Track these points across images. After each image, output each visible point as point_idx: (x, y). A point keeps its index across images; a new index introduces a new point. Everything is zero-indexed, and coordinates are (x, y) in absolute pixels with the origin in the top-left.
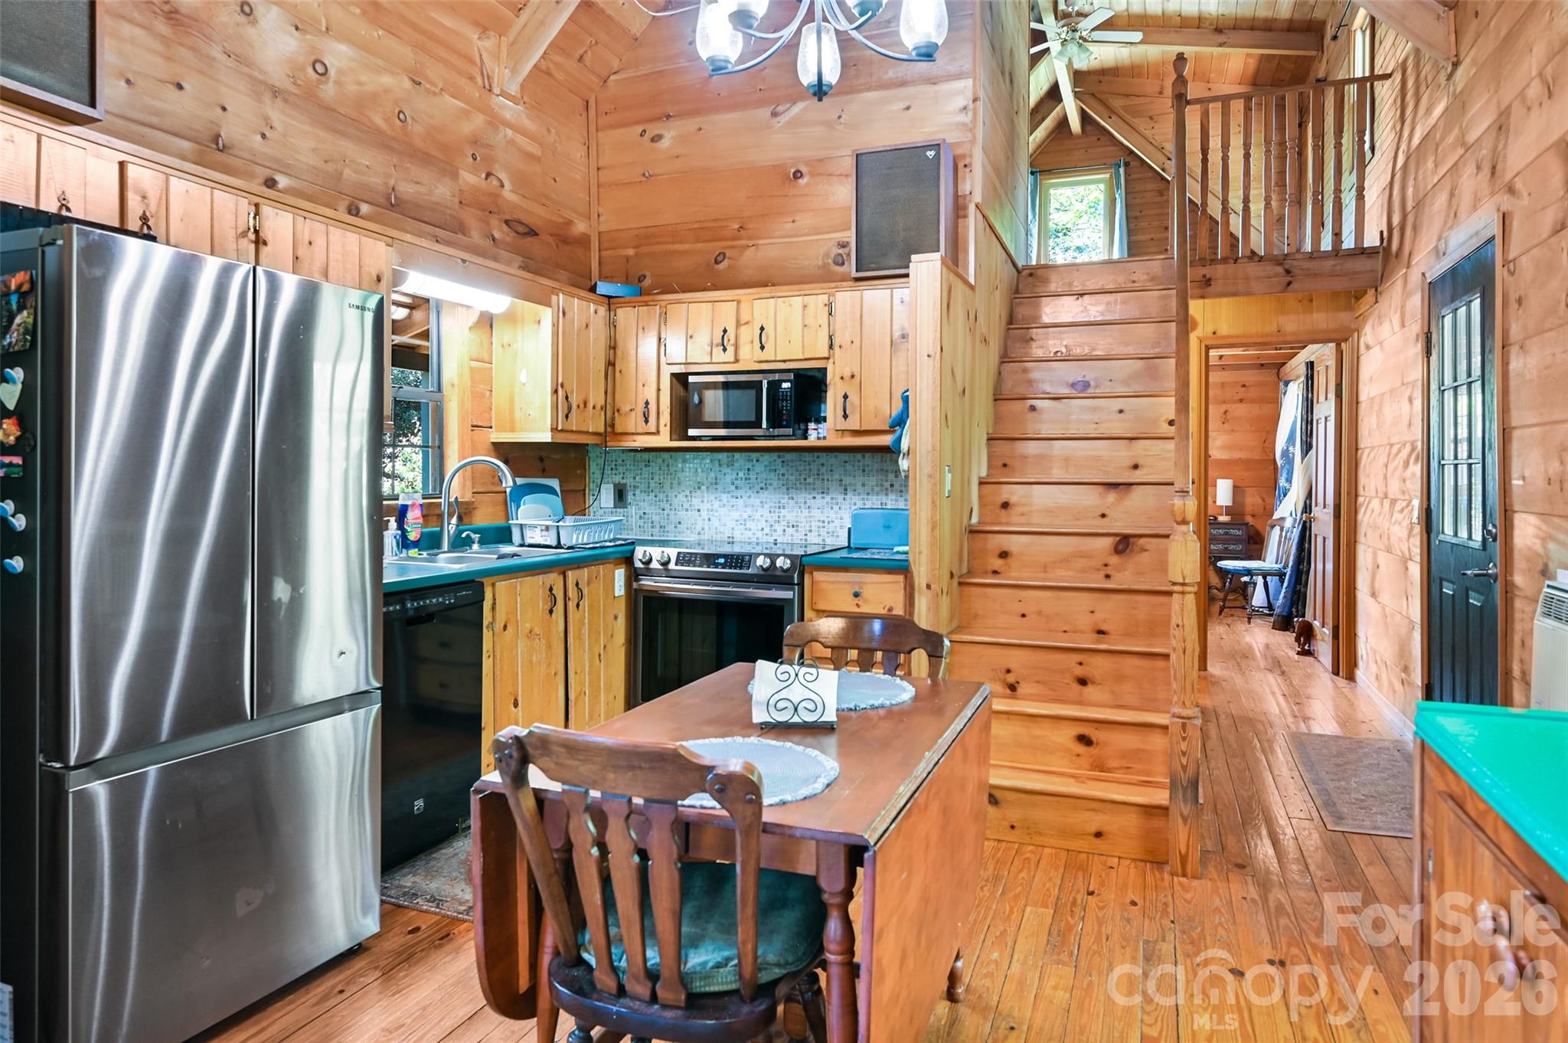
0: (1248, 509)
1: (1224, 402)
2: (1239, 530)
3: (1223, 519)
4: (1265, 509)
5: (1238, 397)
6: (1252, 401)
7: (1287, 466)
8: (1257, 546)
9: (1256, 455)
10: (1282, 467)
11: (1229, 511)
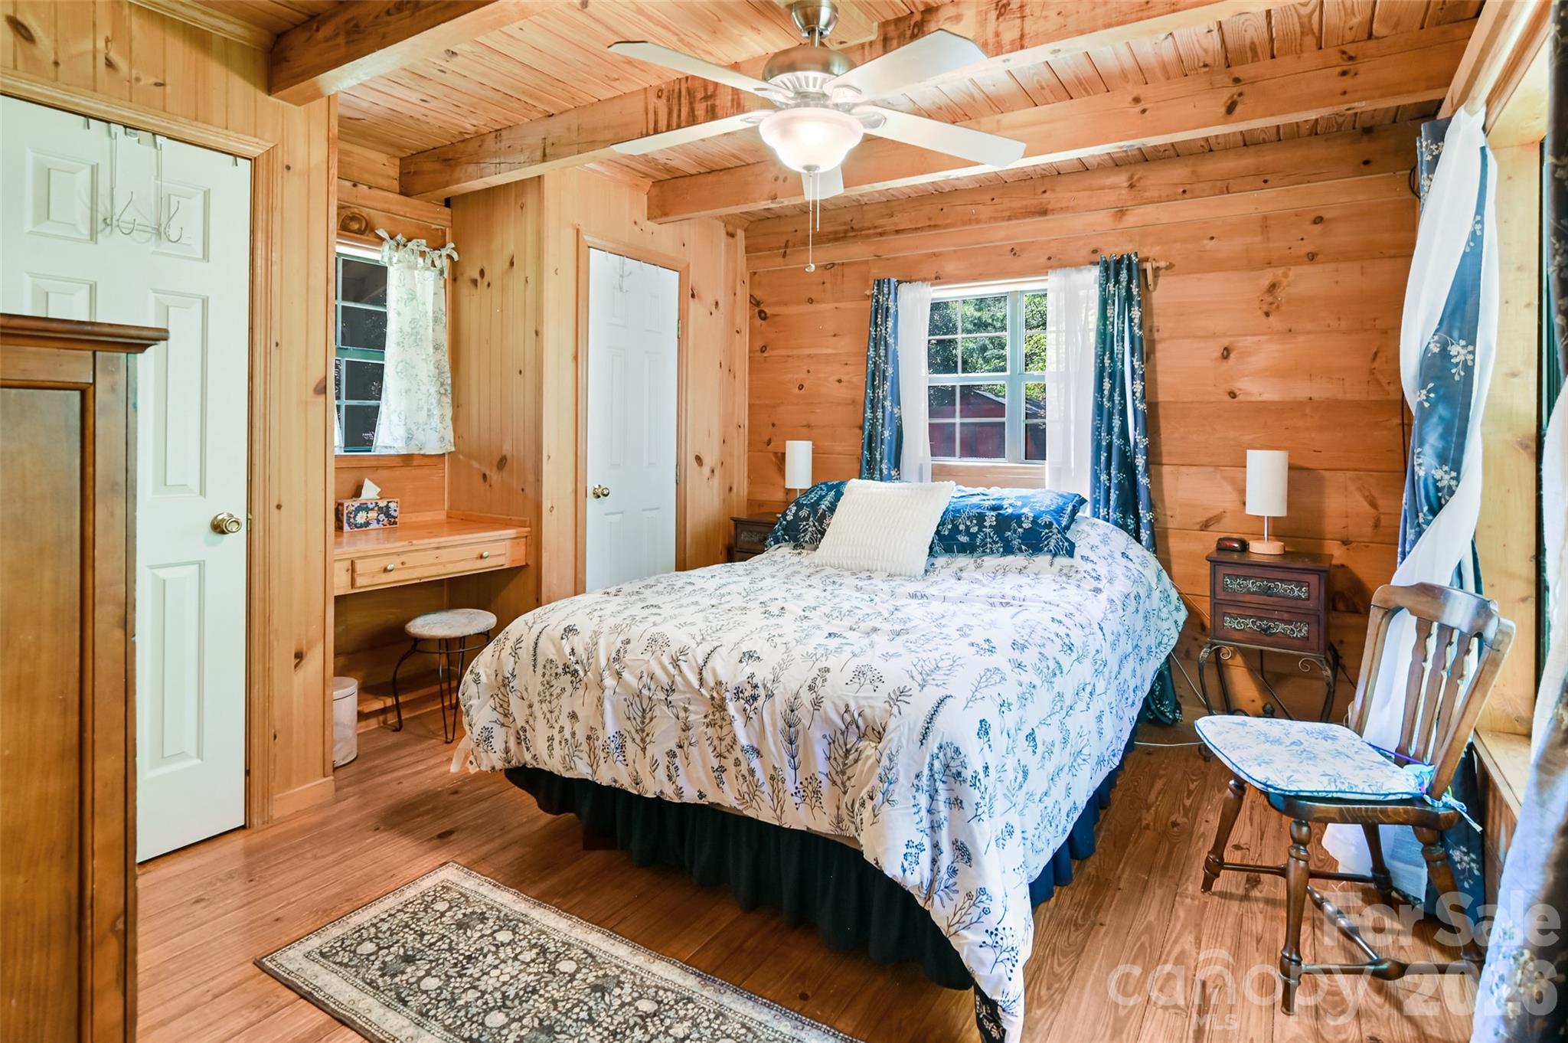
0: (1333, 524)
1: (1269, 264)
2: (1299, 584)
3: (1264, 548)
4: (1376, 526)
5: (1308, 247)
6: (1342, 256)
7: (1442, 410)
8: (1352, 620)
9: (1354, 391)
10: (1425, 414)
11: (1279, 529)
